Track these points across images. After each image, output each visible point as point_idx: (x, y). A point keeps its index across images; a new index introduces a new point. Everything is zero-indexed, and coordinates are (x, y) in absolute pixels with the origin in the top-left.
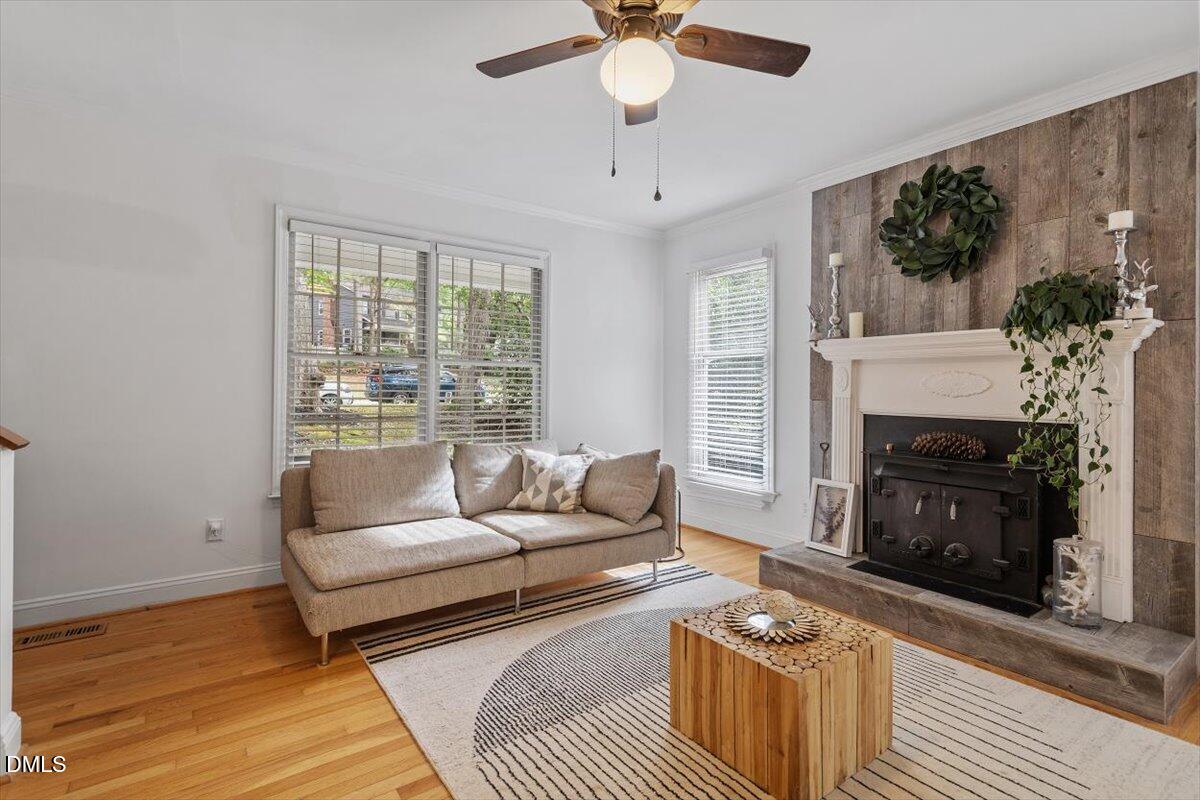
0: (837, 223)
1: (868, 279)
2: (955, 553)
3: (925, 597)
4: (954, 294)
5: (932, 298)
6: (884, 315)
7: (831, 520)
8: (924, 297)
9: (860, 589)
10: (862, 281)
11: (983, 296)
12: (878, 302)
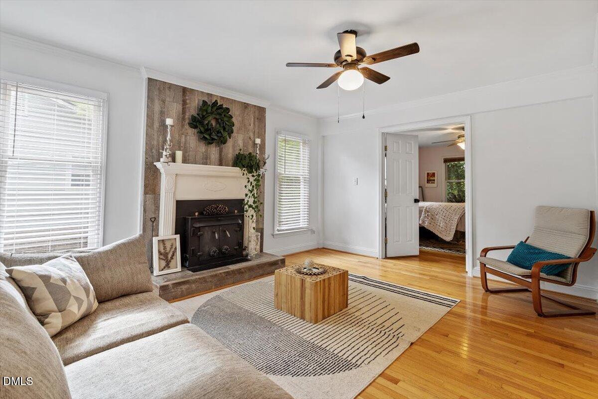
0: (164, 101)
1: (180, 135)
2: (227, 249)
3: (233, 267)
4: (214, 151)
5: (206, 151)
6: (187, 154)
7: (167, 257)
8: (204, 150)
9: (216, 275)
10: (177, 136)
11: (223, 154)
12: (185, 148)
